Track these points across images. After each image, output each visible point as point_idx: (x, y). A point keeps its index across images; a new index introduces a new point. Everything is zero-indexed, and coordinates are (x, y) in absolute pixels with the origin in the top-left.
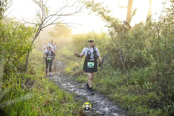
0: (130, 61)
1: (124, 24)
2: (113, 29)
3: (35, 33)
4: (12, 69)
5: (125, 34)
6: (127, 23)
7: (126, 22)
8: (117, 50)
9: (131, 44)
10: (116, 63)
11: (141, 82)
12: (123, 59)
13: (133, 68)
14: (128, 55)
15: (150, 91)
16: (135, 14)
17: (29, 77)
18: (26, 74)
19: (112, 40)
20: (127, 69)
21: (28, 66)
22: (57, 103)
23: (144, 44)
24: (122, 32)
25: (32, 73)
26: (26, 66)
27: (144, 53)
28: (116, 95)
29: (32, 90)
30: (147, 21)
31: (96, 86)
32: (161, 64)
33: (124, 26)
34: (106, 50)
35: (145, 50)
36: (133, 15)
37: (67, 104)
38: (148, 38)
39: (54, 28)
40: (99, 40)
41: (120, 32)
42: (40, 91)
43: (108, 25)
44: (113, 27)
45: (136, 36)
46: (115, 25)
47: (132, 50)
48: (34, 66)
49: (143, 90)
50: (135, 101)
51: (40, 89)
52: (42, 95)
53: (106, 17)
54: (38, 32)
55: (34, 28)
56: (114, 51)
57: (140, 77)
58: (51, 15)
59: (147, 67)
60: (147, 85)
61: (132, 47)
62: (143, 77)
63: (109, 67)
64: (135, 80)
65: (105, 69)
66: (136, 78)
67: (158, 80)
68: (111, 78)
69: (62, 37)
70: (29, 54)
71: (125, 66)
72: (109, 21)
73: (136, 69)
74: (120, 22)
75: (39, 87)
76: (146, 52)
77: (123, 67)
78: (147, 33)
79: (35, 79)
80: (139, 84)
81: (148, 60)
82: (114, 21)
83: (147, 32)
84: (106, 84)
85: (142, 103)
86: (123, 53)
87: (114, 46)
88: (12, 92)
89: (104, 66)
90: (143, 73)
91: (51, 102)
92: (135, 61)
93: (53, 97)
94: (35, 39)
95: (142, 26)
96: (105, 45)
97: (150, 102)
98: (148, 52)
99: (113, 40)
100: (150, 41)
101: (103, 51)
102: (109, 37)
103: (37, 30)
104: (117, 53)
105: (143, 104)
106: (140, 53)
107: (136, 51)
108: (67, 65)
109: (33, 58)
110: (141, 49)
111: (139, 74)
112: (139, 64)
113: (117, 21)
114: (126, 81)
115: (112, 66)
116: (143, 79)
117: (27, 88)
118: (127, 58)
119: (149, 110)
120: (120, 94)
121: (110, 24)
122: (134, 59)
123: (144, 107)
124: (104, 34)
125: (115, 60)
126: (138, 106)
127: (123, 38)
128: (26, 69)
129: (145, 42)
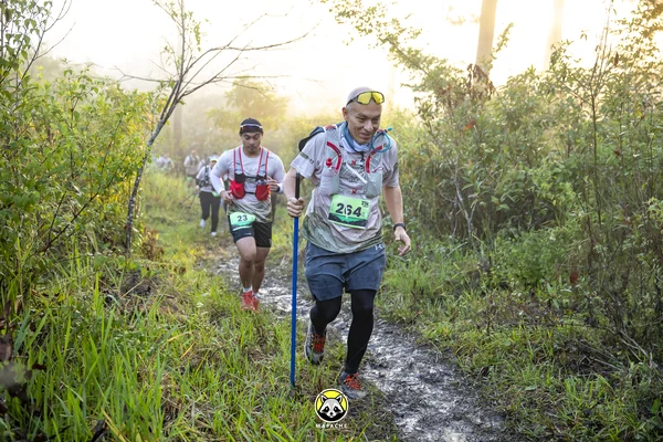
0: (490, 205)
1: (470, 76)
2: (430, 96)
3: (156, 111)
4: (73, 238)
5: (474, 111)
6: (480, 72)
7: (477, 68)
8: (445, 170)
9: (493, 147)
10: (442, 217)
11: (529, 281)
13: (503, 231)
14: (484, 187)
15: (564, 310)
16: (508, 43)
17: (132, 266)
18: (121, 257)
19: (427, 135)
20: (482, 236)
21: (138, 227)
22: (236, 355)
23: (541, 146)
24: (465, 104)
25: (148, 251)
26: (128, 228)
27: (540, 176)
28: (445, 327)
29: (145, 313)
30: (553, 61)
32: (602, 218)
33: (470, 83)
34: (407, 172)
35: (545, 166)
36: (500, 45)
37: (270, 360)
38: (554, 123)
39: (227, 99)
41: (456, 105)
42: (174, 317)
43: (412, 84)
44: (430, 89)
45: (513, 118)
46: (436, 83)
47: (499, 167)
48: (161, 227)
49: (537, 307)
50: (512, 346)
51: (176, 309)
52: (182, 331)
53: (405, 53)
54: (168, 110)
55: (152, 93)
56: (435, 173)
57: (527, 261)
58: (211, 50)
59: (553, 227)
60: (557, 290)
61: (497, 158)
62: (536, 263)
63: (416, 230)
64: (511, 272)
66: (511, 265)
67: (592, 273)
68: (424, 268)
70: (137, 185)
71: (475, 225)
72: (417, 67)
73: (512, 236)
74: (453, 72)
75: (175, 302)
76: (550, 173)
77: (467, 228)
78: (550, 106)
80: (523, 288)
81: (554, 202)
82: (432, 67)
84: (409, 287)
85: (537, 355)
86: (468, 180)
87: (433, 157)
90: (536, 249)
91: (212, 356)
92: (508, 205)
93: (222, 334)
94: (158, 132)
96: (404, 153)
97: (567, 352)
98: (555, 174)
99: (430, 132)
100: (562, 136)
102: (418, 122)
103: (164, 103)
104: (444, 181)
105: (539, 357)
106: (525, 179)
107: (512, 171)
109: (157, 200)
110: (529, 163)
111: (524, 252)
112: (523, 218)
113: (443, 66)
114: (478, 276)
115: (428, 227)
116: (539, 270)
117: (131, 303)
118: (481, 197)
119: (563, 381)
120: (458, 323)
121: (418, 77)
122: (508, 201)
123: (544, 371)
124: (399, 114)
125: (438, 203)
126: (523, 367)
127: (464, 128)
128: (128, 240)
129: (544, 140)
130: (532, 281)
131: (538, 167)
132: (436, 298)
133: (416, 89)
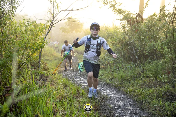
0: (143, 54)
1: (136, 16)
2: (125, 22)
3: (46, 29)
4: (26, 66)
5: (138, 26)
6: (140, 16)
7: (139, 14)
8: (130, 44)
9: (144, 36)
10: (129, 57)
11: (155, 75)
12: (136, 53)
13: (147, 61)
14: (141, 48)
15: (165, 83)
16: (148, 6)
17: (43, 73)
18: (39, 70)
19: (124, 33)
20: (141, 62)
21: (42, 62)
22: (71, 98)
23: (158, 36)
24: (135, 24)
25: (45, 69)
26: (39, 62)
27: (158, 45)
28: (131, 89)
29: (46, 86)
30: (161, 12)
31: (110, 80)
33: (136, 19)
34: (119, 44)
35: (159, 42)
36: (145, 6)
37: (81, 99)
38: (162, 29)
39: (66, 24)
40: (111, 34)
41: (133, 25)
42: (53, 87)
43: (120, 18)
44: (125, 20)
45: (149, 28)
46: (127, 18)
47: (145, 43)
48: (47, 62)
49: (158, 82)
50: (150, 94)
51: (53, 85)
52: (56, 91)
53: (117, 10)
54: (50, 28)
55: (45, 24)
56: (127, 44)
57: (154, 69)
58: (62, 11)
59: (162, 59)
60: (162, 77)
61: (145, 40)
62: (157, 70)
63: (122, 61)
64: (149, 73)
65: (118, 63)
66: (150, 71)
67: (174, 73)
68: (124, 72)
69: (74, 32)
70: (41, 50)
71: (139, 59)
72: (121, 14)
73: (150, 62)
74: (132, 15)
75: (53, 83)
76: (160, 44)
77: (137, 60)
79: (48, 75)
80: (153, 77)
81: (162, 52)
83: (161, 24)
84: (120, 78)
85: (157, 96)
86: (136, 46)
87: (126, 40)
88: (27, 88)
89: (117, 59)
90: (157, 66)
91: (65, 97)
92: (149, 53)
93: (67, 92)
94: (47, 35)
95: (156, 17)
96: (118, 39)
97: (166, 95)
98: (162, 44)
99: (125, 33)
100: (164, 33)
101: (115, 45)
102: (122, 30)
103: (49, 26)
104: (130, 47)
105: (158, 96)
106: (154, 46)
107: (149, 43)
108: (80, 60)
109: (46, 54)
110: (155, 41)
111: (153, 67)
112: (153, 57)
113: (129, 13)
114: (140, 74)
115: (125, 60)
116: (158, 72)
117: (41, 83)
118: (141, 51)
119: (165, 103)
120: (135, 88)
121: (122, 17)
122: (148, 52)
123: (159, 100)
124: (116, 27)
125: (128, 53)
126: (153, 100)
127: (135, 31)
128: (39, 66)
129: (159, 34)
130: (156, 75)
131: (157, 42)
132: (128, 81)
133: (121, 20)
